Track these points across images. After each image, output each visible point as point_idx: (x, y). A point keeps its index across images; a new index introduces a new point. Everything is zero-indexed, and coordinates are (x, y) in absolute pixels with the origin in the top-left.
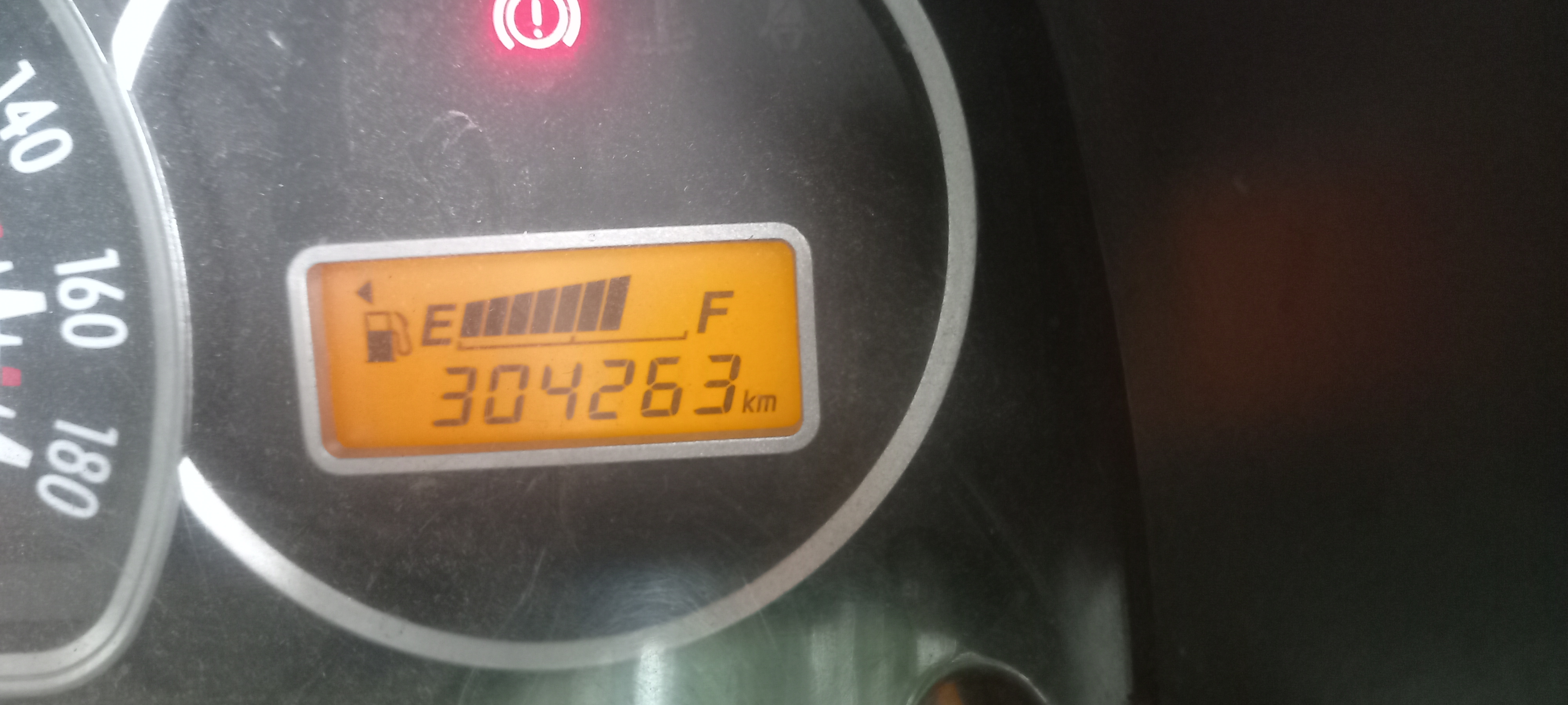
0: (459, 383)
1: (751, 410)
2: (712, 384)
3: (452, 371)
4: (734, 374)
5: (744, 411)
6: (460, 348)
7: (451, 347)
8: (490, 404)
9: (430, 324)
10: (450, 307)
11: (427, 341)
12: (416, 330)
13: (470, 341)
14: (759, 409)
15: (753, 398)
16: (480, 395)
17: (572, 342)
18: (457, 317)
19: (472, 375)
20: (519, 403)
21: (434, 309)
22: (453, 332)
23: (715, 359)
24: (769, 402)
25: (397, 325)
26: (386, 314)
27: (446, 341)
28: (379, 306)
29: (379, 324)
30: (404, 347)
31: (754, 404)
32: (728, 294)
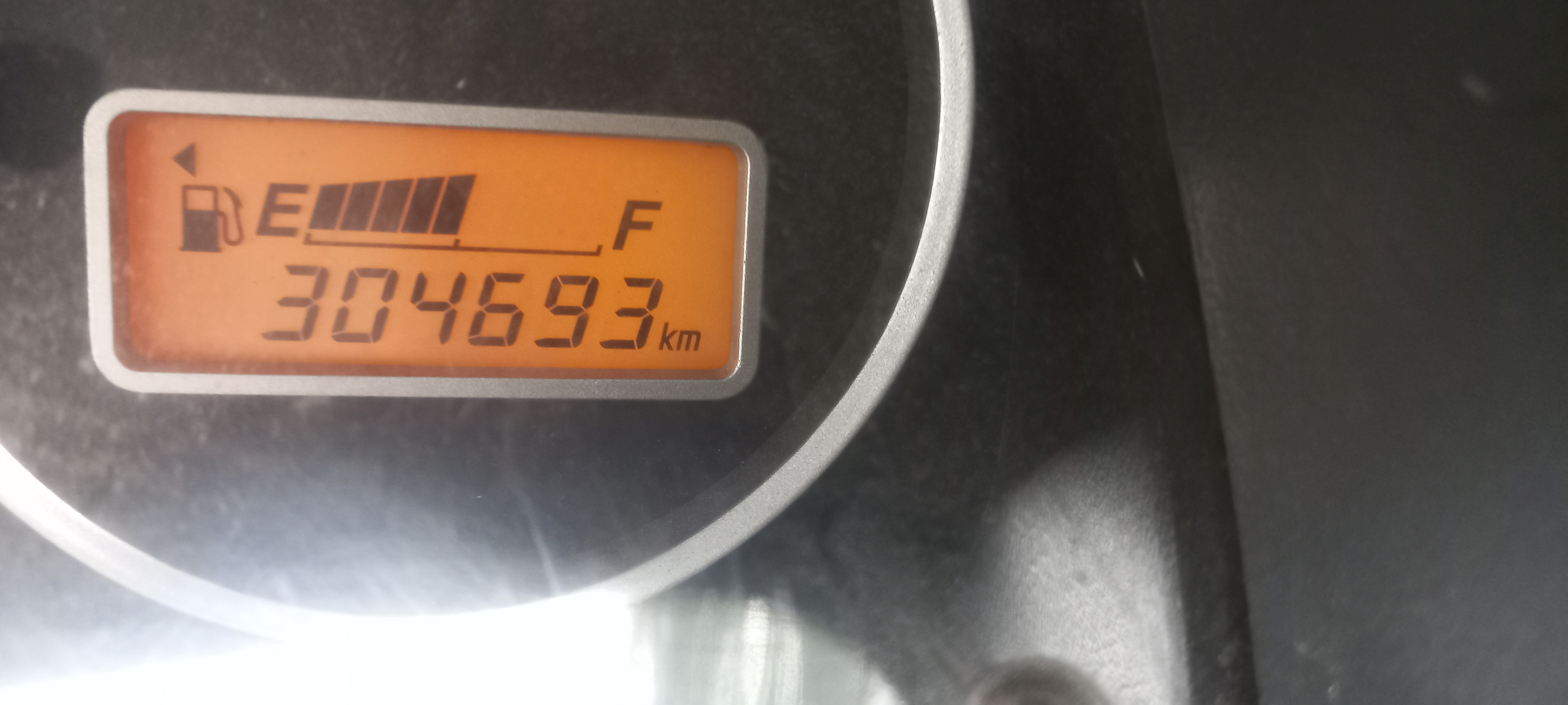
0: (304, 286)
1: (670, 348)
2: (624, 312)
3: (295, 270)
4: (653, 301)
5: (661, 348)
6: (308, 241)
7: (300, 238)
8: (343, 316)
9: (271, 206)
10: (301, 189)
11: (265, 229)
12: (252, 214)
13: (320, 234)
14: (678, 348)
15: (674, 332)
16: (330, 303)
17: (456, 247)
18: (308, 201)
19: (323, 277)
20: (382, 317)
21: (275, 189)
22: (301, 221)
23: (632, 282)
24: (692, 337)
25: (227, 205)
26: (213, 189)
27: (290, 232)
28: (203, 178)
29: (202, 202)
30: (233, 235)
31: (674, 341)
32: (655, 206)
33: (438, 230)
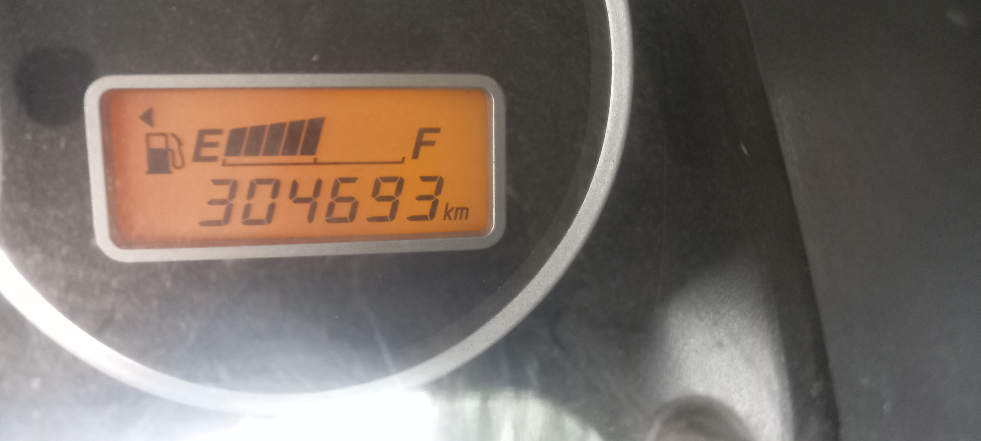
0: (223, 192)
1: (450, 219)
2: (421, 198)
3: (218, 182)
4: (438, 190)
5: (445, 219)
6: (224, 164)
7: (219, 163)
8: (248, 209)
9: (200, 144)
10: (218, 132)
11: (197, 158)
12: (189, 150)
13: (232, 159)
14: (455, 218)
15: (452, 209)
16: (240, 201)
17: (315, 163)
18: (223, 140)
19: (234, 186)
20: (272, 208)
21: (203, 133)
22: (219, 151)
23: (425, 179)
24: (463, 211)
25: (173, 144)
26: (164, 135)
27: (213, 159)
28: (158, 129)
29: (158, 143)
30: (178, 162)
31: (452, 214)
32: (436, 130)
33: (303, 153)
